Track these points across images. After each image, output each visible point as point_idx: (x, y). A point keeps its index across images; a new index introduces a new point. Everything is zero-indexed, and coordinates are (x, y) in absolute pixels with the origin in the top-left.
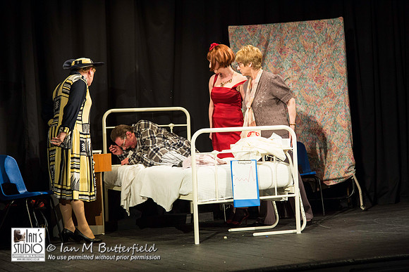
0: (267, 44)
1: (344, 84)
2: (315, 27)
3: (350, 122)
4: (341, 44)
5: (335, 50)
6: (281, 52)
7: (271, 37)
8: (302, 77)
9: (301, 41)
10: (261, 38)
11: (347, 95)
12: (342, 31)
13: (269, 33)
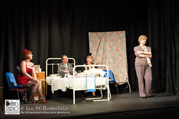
0: (101, 39)
1: (125, 52)
2: (116, 34)
3: (127, 64)
4: (125, 39)
5: (123, 41)
6: (105, 41)
7: (102, 36)
8: (112, 49)
9: (112, 38)
10: (99, 36)
11: (126, 56)
12: (125, 35)
13: (101, 35)
